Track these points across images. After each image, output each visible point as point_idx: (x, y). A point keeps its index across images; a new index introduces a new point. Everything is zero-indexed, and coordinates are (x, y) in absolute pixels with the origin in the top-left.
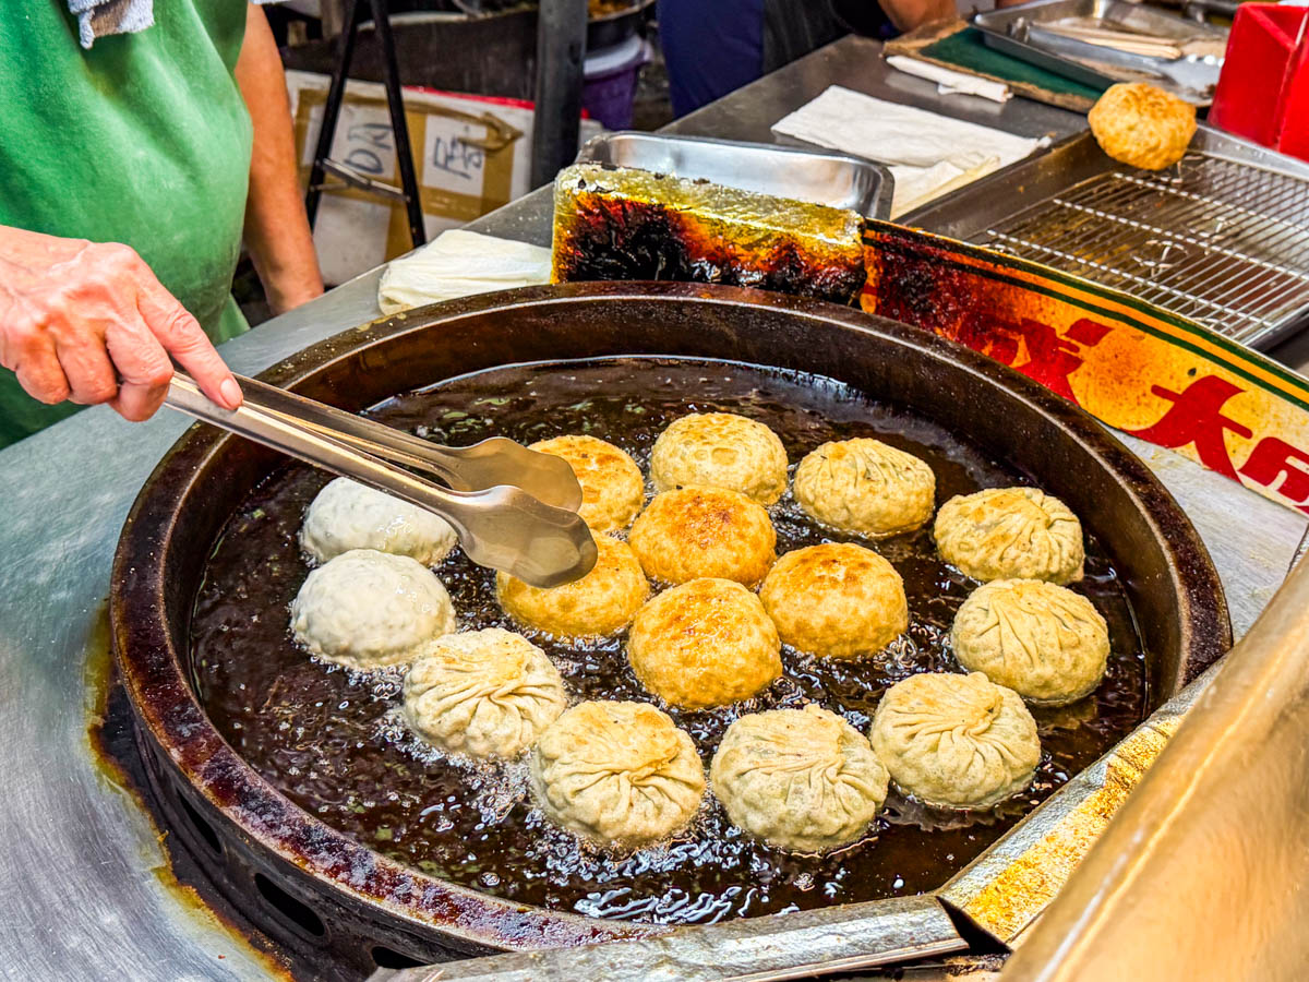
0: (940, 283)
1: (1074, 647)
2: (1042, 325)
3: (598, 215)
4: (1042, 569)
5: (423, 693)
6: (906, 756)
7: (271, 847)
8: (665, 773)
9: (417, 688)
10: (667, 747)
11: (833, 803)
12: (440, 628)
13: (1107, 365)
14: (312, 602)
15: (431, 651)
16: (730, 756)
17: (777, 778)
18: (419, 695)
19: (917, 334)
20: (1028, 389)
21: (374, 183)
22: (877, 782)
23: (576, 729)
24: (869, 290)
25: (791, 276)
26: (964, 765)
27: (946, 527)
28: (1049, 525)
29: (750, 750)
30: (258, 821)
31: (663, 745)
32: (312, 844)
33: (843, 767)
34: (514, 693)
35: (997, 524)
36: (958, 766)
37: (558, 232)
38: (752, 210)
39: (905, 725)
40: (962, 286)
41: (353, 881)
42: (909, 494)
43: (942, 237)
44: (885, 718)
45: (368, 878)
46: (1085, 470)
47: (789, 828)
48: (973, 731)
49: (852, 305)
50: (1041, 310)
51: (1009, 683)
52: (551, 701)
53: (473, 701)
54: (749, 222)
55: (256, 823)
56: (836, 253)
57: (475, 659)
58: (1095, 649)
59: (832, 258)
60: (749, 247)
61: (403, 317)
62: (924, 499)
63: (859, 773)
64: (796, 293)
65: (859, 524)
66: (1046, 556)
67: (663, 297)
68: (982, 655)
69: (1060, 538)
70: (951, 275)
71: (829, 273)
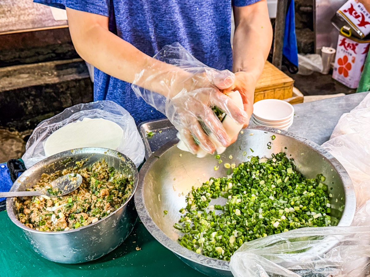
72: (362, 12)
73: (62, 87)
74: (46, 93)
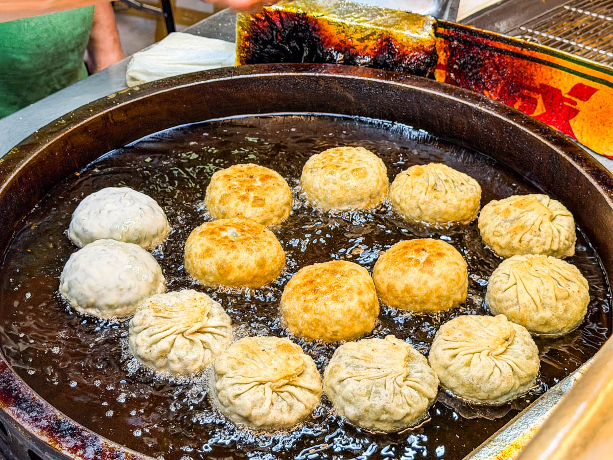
0: (486, 61)
1: (565, 299)
2: (553, 88)
3: (264, 21)
4: (547, 247)
5: (140, 332)
6: (451, 368)
7: (34, 434)
8: (295, 383)
9: (136, 329)
10: (297, 366)
11: (400, 400)
12: (155, 290)
13: (594, 113)
14: (72, 273)
15: (146, 305)
16: (334, 369)
17: (364, 383)
18: (138, 333)
19: (470, 95)
20: (541, 130)
21: (145, 6)
22: (430, 386)
23: (237, 355)
24: (440, 67)
25: (389, 58)
26: (487, 375)
27: (485, 221)
28: (552, 219)
29: (348, 365)
30: (27, 417)
31: (294, 366)
32: (60, 432)
33: (407, 376)
34: (199, 331)
35: (518, 218)
36: (483, 376)
37: (239, 32)
38: (363, 16)
39: (450, 349)
40: (500, 63)
41: (86, 455)
42: (461, 200)
43: (487, 31)
44: (438, 344)
45: (96, 454)
46: (577, 182)
47: (371, 416)
48: (494, 353)
49: (429, 77)
50: (552, 78)
51: (522, 323)
52: (224, 337)
53: (173, 337)
54: (361, 24)
55: (25, 418)
56: (418, 43)
57: (174, 309)
58: (579, 300)
59: (415, 46)
60: (362, 40)
61: (137, 89)
62: (472, 204)
63: (418, 380)
64: (392, 69)
65: (427, 218)
66: (550, 239)
67: (306, 74)
68: (505, 304)
69: (560, 228)
70: (493, 56)
71: (413, 56)
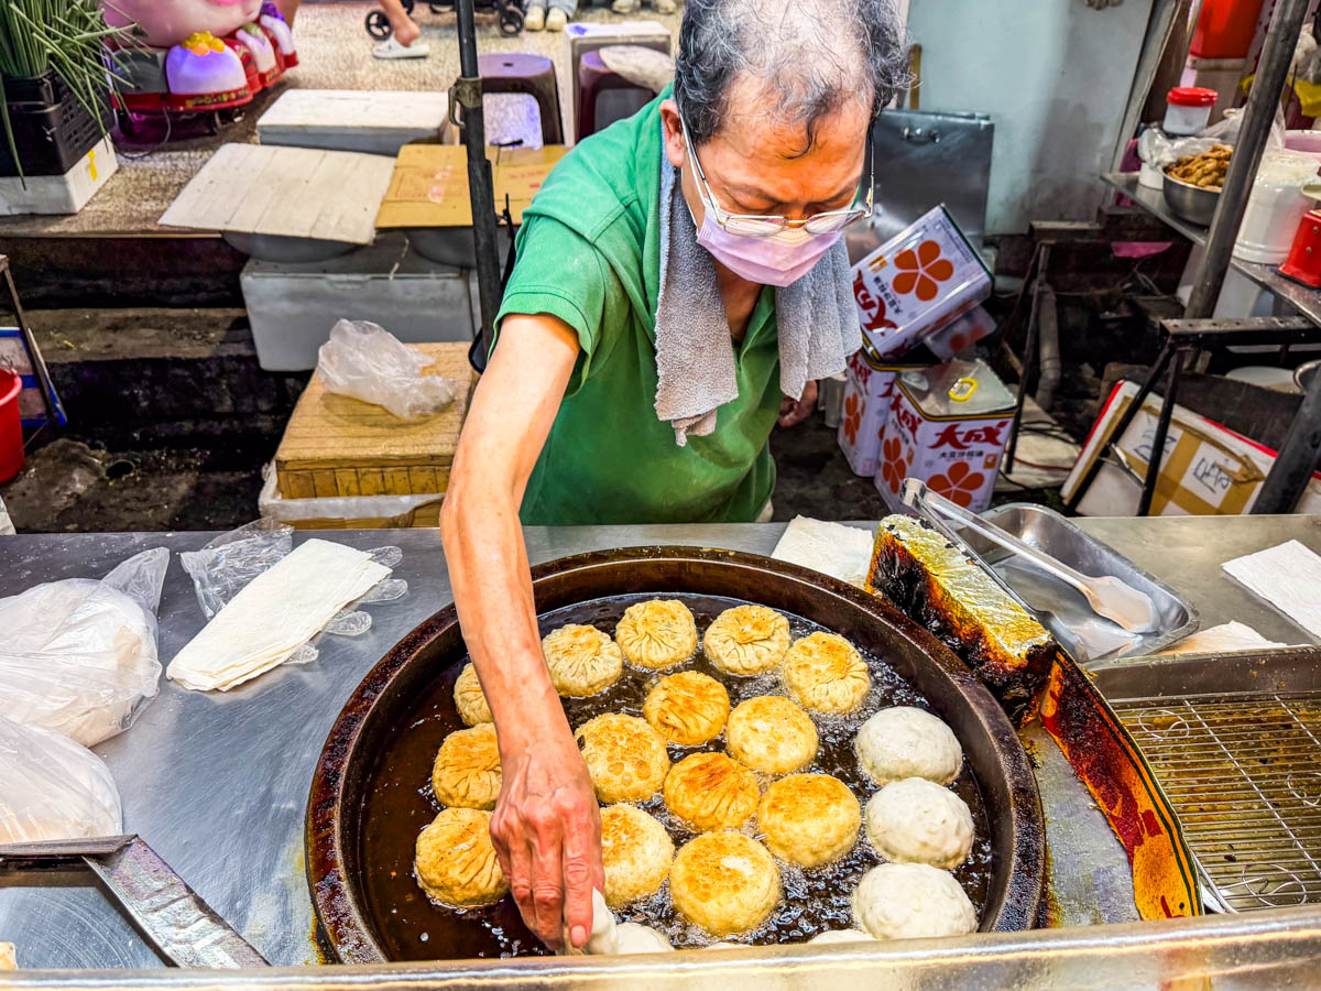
2: (1132, 796)
13: (1152, 856)
24: (1055, 698)
50: (1135, 785)
56: (1003, 655)
59: (1000, 657)
72: (882, 295)
73: (209, 369)
74: (176, 376)
